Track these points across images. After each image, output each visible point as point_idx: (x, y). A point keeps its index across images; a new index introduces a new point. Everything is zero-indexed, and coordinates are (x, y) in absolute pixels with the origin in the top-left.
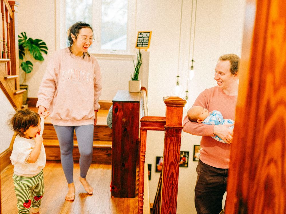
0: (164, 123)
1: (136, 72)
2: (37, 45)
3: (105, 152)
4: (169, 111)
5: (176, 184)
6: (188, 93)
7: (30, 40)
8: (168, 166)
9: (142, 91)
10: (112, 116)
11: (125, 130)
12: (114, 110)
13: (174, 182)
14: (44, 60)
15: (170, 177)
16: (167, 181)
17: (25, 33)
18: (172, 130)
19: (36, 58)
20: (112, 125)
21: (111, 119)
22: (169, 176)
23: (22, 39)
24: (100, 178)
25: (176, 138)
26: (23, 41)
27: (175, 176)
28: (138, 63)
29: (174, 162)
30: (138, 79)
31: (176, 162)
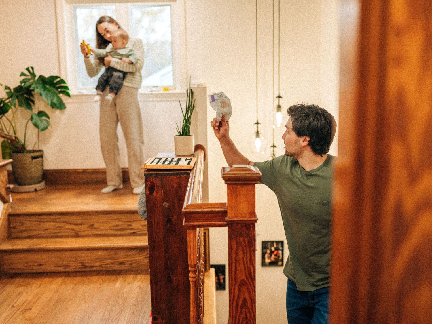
0: (225, 213)
1: (186, 122)
2: (53, 85)
3: (144, 254)
4: (232, 192)
5: (252, 319)
6: (275, 148)
7: (41, 78)
8: (237, 288)
9: (196, 153)
10: (145, 199)
11: (169, 221)
12: (148, 189)
13: (248, 314)
14: (65, 108)
15: (241, 306)
16: (236, 313)
17: (32, 68)
18: (240, 226)
19: (53, 106)
20: (146, 214)
21: (145, 205)
22: (239, 306)
23: (29, 77)
24: (137, 300)
25: (246, 239)
26: (31, 81)
27: (249, 305)
28: (189, 107)
29: (245, 279)
30: (189, 132)
31: (250, 280)
